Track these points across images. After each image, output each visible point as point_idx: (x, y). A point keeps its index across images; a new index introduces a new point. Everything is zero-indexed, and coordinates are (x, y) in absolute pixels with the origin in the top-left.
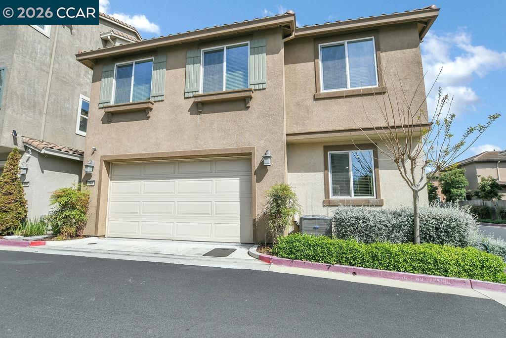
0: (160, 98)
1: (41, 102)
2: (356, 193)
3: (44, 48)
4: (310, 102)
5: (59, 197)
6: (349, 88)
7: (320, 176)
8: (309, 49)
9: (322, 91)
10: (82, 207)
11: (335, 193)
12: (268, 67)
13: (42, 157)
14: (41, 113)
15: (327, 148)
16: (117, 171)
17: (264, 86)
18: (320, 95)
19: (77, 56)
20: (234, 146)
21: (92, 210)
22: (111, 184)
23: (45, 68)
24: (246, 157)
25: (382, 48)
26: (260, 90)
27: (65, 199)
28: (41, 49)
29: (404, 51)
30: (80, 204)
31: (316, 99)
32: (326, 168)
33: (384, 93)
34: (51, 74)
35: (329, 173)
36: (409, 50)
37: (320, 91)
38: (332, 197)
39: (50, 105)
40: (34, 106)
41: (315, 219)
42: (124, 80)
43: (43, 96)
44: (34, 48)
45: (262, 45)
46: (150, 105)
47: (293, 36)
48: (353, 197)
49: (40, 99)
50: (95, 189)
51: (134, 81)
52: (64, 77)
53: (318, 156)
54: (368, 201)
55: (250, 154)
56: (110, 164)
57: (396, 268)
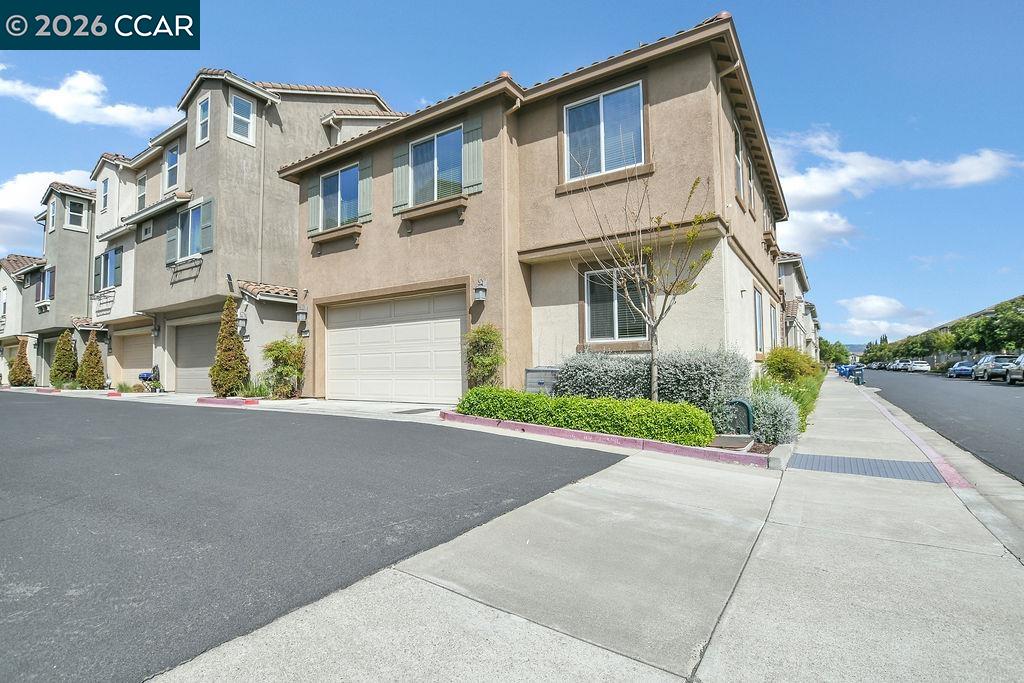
0: (368, 218)
1: (254, 234)
2: (622, 333)
3: (250, 162)
4: (552, 200)
5: (270, 350)
6: (604, 172)
7: (573, 308)
8: (550, 115)
9: (568, 180)
10: (295, 362)
11: (594, 335)
12: (484, 159)
13: (260, 304)
14: (255, 247)
15: (583, 267)
16: (334, 317)
17: (480, 188)
18: (563, 187)
19: (280, 172)
20: (448, 277)
21: (308, 367)
22: (328, 333)
23: (254, 188)
24: (458, 289)
25: (652, 96)
26: (475, 194)
27: (276, 353)
28: (247, 165)
29: (685, 97)
30: (292, 358)
31: (558, 195)
32: (581, 298)
33: (652, 174)
34: (261, 195)
35: (586, 305)
36: (691, 95)
37: (563, 181)
38: (588, 340)
39: (265, 236)
40: (246, 240)
41: (540, 371)
42: (331, 196)
43: (256, 225)
44: (239, 166)
45: (477, 127)
46: (356, 229)
47: (518, 104)
48: (617, 339)
49: (253, 229)
50: (310, 340)
51: (342, 196)
52: (279, 195)
53: (570, 279)
54: (636, 344)
55: (464, 286)
56: (324, 308)
57: (568, 425)
